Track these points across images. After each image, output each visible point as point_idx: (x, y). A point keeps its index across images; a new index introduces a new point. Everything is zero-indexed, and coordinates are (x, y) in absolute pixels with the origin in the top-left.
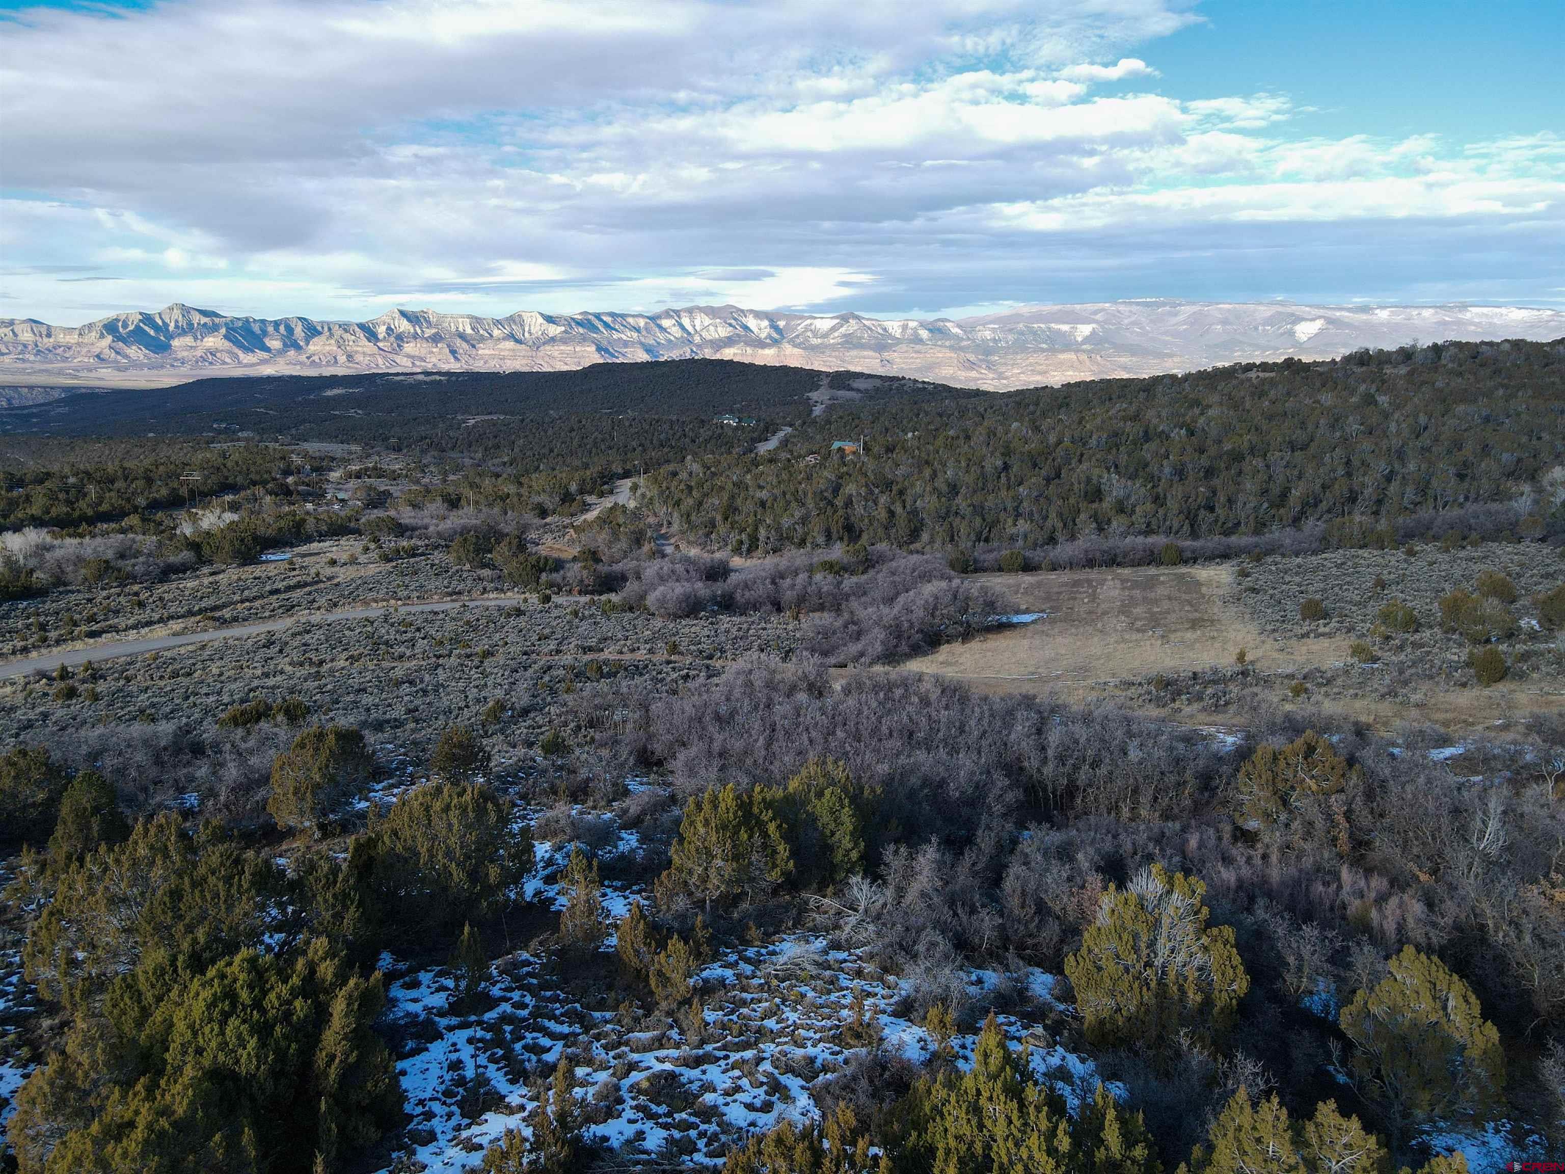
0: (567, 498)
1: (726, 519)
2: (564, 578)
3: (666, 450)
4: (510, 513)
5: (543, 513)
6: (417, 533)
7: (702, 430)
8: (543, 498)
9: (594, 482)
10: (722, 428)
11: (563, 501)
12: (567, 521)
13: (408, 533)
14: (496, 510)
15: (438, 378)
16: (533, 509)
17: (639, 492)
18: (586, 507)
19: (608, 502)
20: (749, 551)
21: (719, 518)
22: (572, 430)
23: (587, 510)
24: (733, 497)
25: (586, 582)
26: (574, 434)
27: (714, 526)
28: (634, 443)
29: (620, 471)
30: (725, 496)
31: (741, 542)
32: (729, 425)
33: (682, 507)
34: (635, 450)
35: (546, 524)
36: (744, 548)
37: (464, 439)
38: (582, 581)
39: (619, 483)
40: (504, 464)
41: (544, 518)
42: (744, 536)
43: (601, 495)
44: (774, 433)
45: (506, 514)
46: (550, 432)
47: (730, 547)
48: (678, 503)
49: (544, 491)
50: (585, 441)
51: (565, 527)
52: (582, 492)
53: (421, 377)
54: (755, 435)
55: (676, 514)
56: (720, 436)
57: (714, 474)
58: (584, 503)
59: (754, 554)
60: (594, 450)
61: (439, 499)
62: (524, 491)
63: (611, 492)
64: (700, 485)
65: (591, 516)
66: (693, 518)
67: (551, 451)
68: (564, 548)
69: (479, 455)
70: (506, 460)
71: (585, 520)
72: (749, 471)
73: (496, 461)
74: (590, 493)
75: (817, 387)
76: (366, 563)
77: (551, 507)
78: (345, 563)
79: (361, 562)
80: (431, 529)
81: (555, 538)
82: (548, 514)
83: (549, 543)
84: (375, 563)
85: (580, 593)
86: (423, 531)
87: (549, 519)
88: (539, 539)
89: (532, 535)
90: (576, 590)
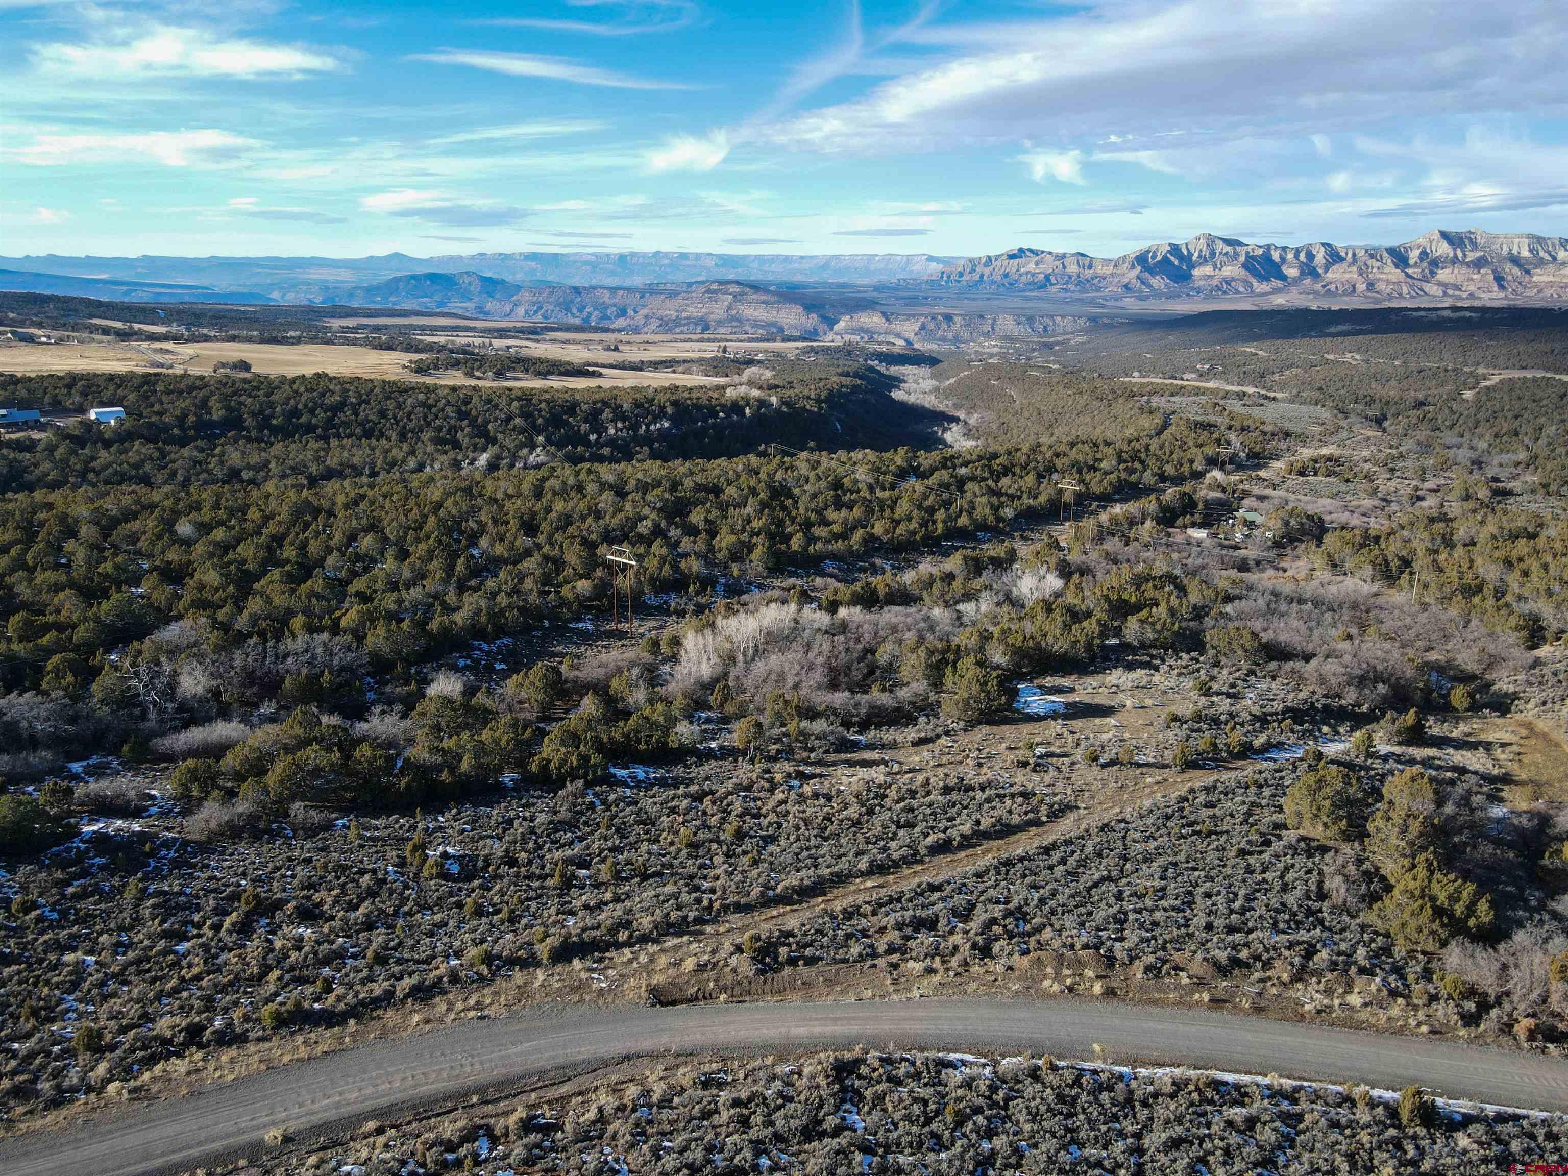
2: (1503, 972)
4: (1474, 623)
5: (1535, 635)
8: (1541, 606)
14: (1453, 612)
15: (1468, 314)
16: (1518, 628)
35: (1537, 663)
37: (1469, 416)
40: (1517, 464)
41: (1533, 648)
53: (1446, 313)
62: (1513, 580)
69: (1483, 445)
70: (1522, 456)
73: (1505, 458)
76: (1147, 765)
77: (1555, 626)
78: (1112, 763)
79: (1142, 759)
80: (1314, 663)
81: (1544, 703)
82: (1544, 639)
83: (1528, 711)
84: (1165, 766)
85: (1531, 1037)
86: (1298, 665)
87: (1544, 651)
88: (1515, 696)
89: (1504, 684)
90: (1524, 1025)
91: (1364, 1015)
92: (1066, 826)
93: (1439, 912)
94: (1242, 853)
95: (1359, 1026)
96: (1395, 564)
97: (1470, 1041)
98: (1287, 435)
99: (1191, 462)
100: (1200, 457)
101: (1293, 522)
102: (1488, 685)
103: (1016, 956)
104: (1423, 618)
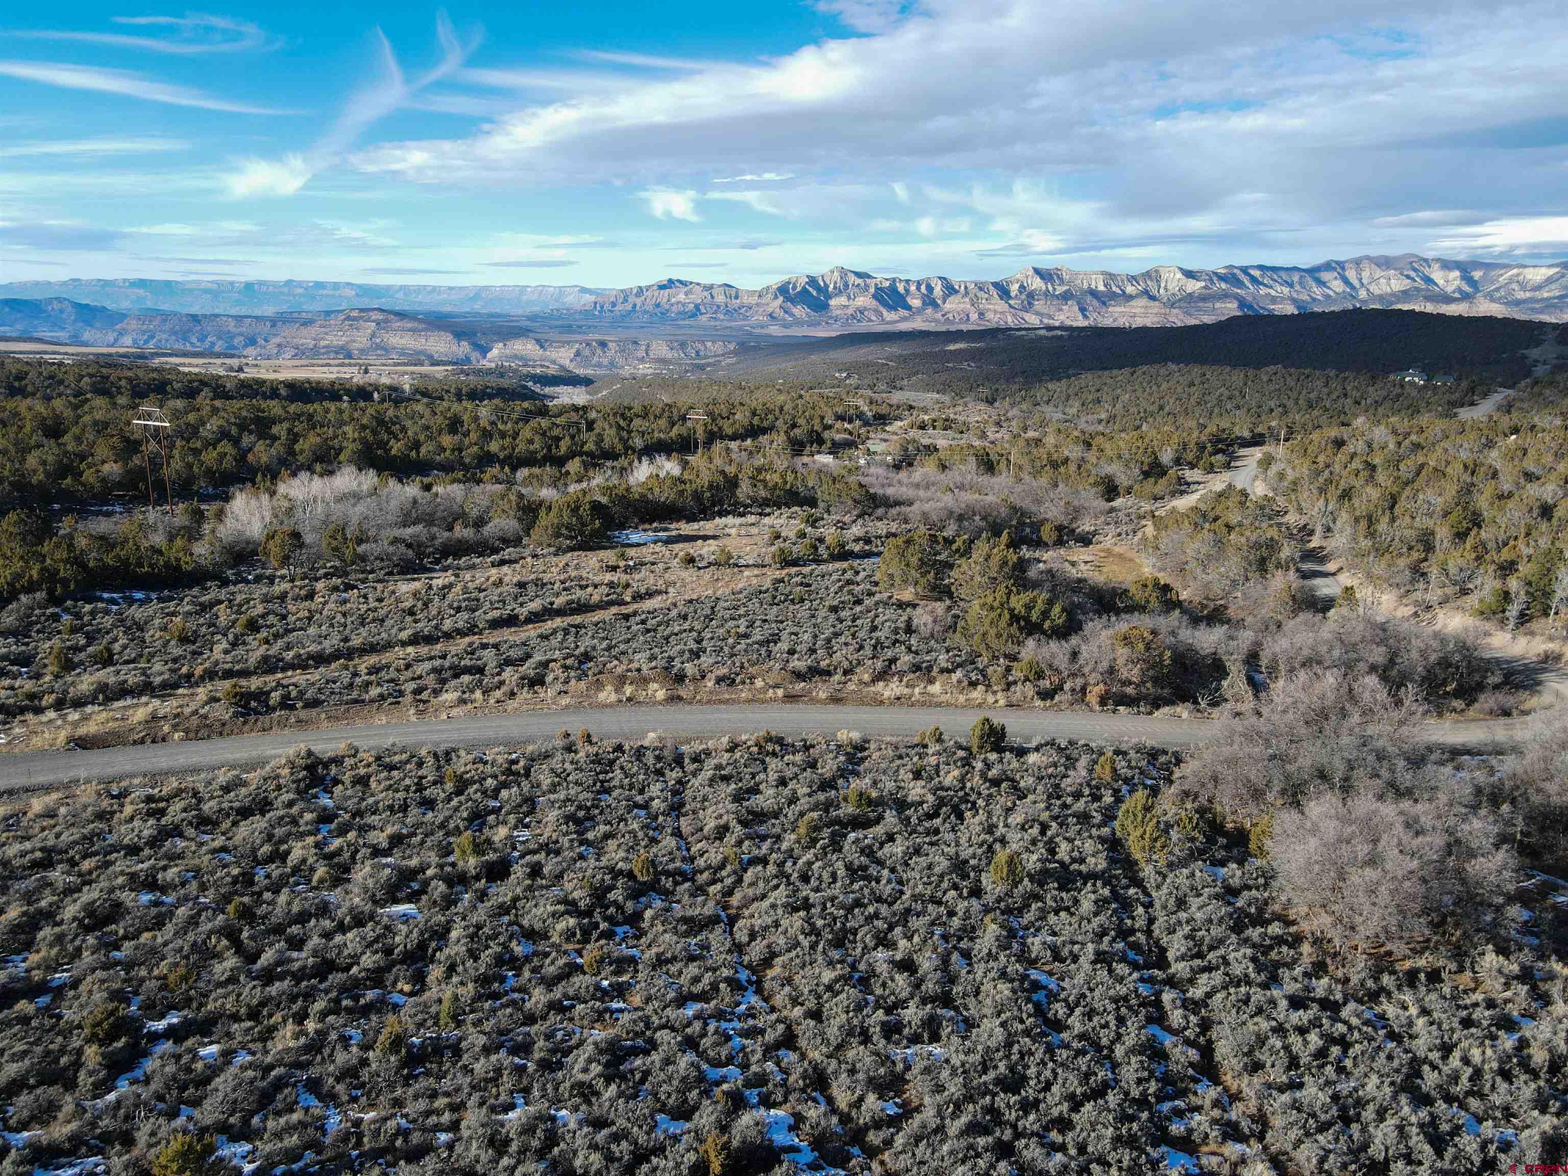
0: (1155, 470)
1: (1461, 536)
2: (1075, 655)
3: (1316, 413)
4: (1061, 486)
5: (1111, 490)
6: (894, 511)
7: (1371, 389)
8: (1114, 469)
9: (1202, 448)
10: (1402, 386)
11: (1146, 475)
12: (1146, 506)
13: (880, 511)
14: (1044, 481)
15: (1059, 333)
16: (1096, 484)
17: (1274, 469)
18: (1182, 487)
19: (1218, 483)
20: (1524, 618)
21: (1443, 534)
22: (1192, 384)
23: (1182, 493)
24: (1468, 490)
25: (1124, 674)
26: (1193, 389)
27: (1429, 548)
28: (1272, 404)
29: (1246, 434)
30: (1451, 490)
31: (1506, 596)
32: (1412, 383)
33: (1356, 502)
34: (1272, 410)
35: (1112, 510)
36: (1513, 610)
38: (1112, 671)
39: (1243, 452)
41: (1109, 500)
42: (1513, 584)
43: (1210, 469)
44: (1485, 395)
45: (1056, 485)
46: (1164, 386)
47: (1472, 600)
48: (1346, 495)
49: (1120, 457)
50: (1207, 398)
51: (1141, 517)
52: (1178, 461)
54: (1454, 397)
55: (1344, 517)
56: (1399, 396)
57: (1417, 447)
58: (1180, 480)
59: (1534, 625)
60: (1216, 410)
61: (972, 460)
62: (1091, 456)
63: (1228, 466)
64: (1395, 463)
65: (1183, 503)
66: (1382, 526)
67: (1161, 408)
68: (1130, 555)
69: (1074, 411)
70: (1104, 416)
71: (1174, 510)
72: (1490, 444)
74: (1193, 466)
75: (1538, 343)
76: (747, 566)
77: (1126, 484)
78: (710, 564)
79: (742, 562)
80: (916, 507)
81: (1119, 535)
82: (1118, 494)
83: (1108, 541)
84: (764, 566)
85: (1103, 701)
86: (904, 509)
87: (1118, 502)
88: (1095, 533)
89: (1085, 526)
90: (1094, 693)
91: (944, 698)
92: (649, 604)
93: (1015, 618)
94: (834, 609)
95: (939, 705)
96: (994, 457)
97: (1046, 709)
98: (911, 407)
99: (822, 418)
100: (830, 413)
101: (910, 448)
102: (1073, 531)
103: (573, 682)
104: (1019, 488)
